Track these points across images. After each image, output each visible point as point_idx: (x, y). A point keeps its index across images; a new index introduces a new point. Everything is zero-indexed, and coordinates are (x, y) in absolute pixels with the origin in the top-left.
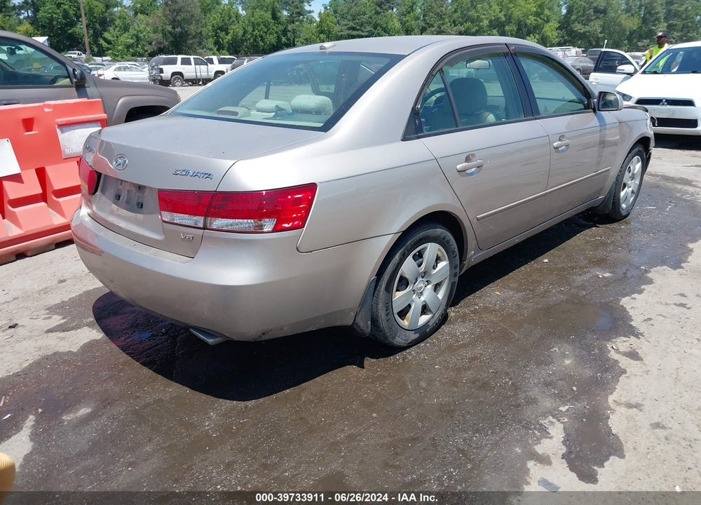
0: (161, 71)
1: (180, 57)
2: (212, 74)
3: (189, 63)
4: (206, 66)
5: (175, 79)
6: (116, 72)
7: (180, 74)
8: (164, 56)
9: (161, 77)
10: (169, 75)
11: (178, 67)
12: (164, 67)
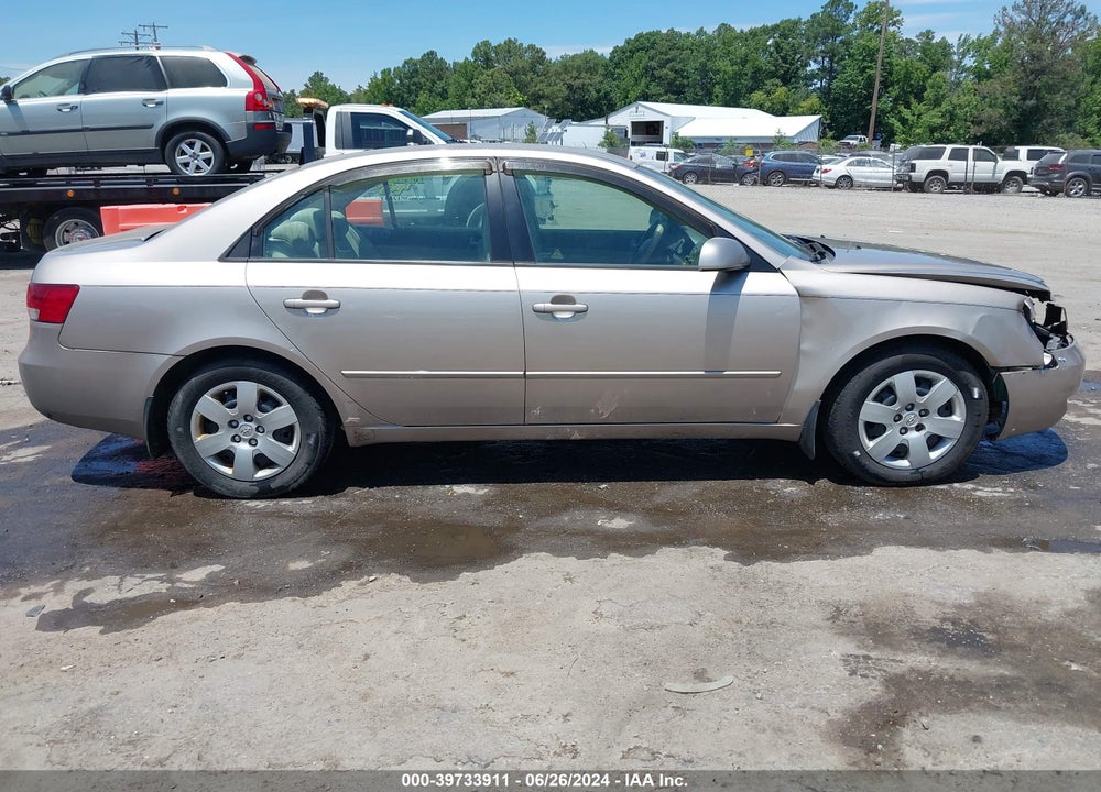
0: (913, 168)
1: (949, 148)
2: (1001, 176)
3: (965, 158)
4: (993, 163)
5: (932, 181)
6: (848, 168)
7: (944, 174)
8: (924, 146)
9: (910, 177)
10: (924, 175)
11: (943, 163)
12: (918, 162)
